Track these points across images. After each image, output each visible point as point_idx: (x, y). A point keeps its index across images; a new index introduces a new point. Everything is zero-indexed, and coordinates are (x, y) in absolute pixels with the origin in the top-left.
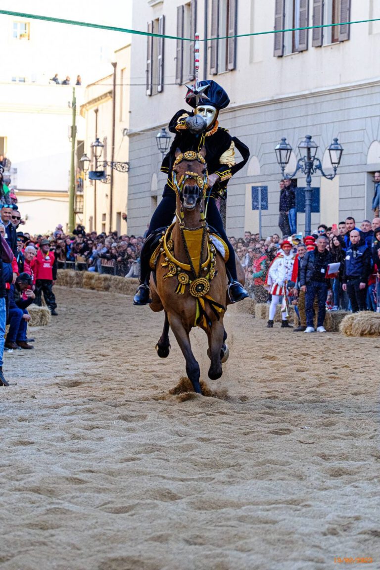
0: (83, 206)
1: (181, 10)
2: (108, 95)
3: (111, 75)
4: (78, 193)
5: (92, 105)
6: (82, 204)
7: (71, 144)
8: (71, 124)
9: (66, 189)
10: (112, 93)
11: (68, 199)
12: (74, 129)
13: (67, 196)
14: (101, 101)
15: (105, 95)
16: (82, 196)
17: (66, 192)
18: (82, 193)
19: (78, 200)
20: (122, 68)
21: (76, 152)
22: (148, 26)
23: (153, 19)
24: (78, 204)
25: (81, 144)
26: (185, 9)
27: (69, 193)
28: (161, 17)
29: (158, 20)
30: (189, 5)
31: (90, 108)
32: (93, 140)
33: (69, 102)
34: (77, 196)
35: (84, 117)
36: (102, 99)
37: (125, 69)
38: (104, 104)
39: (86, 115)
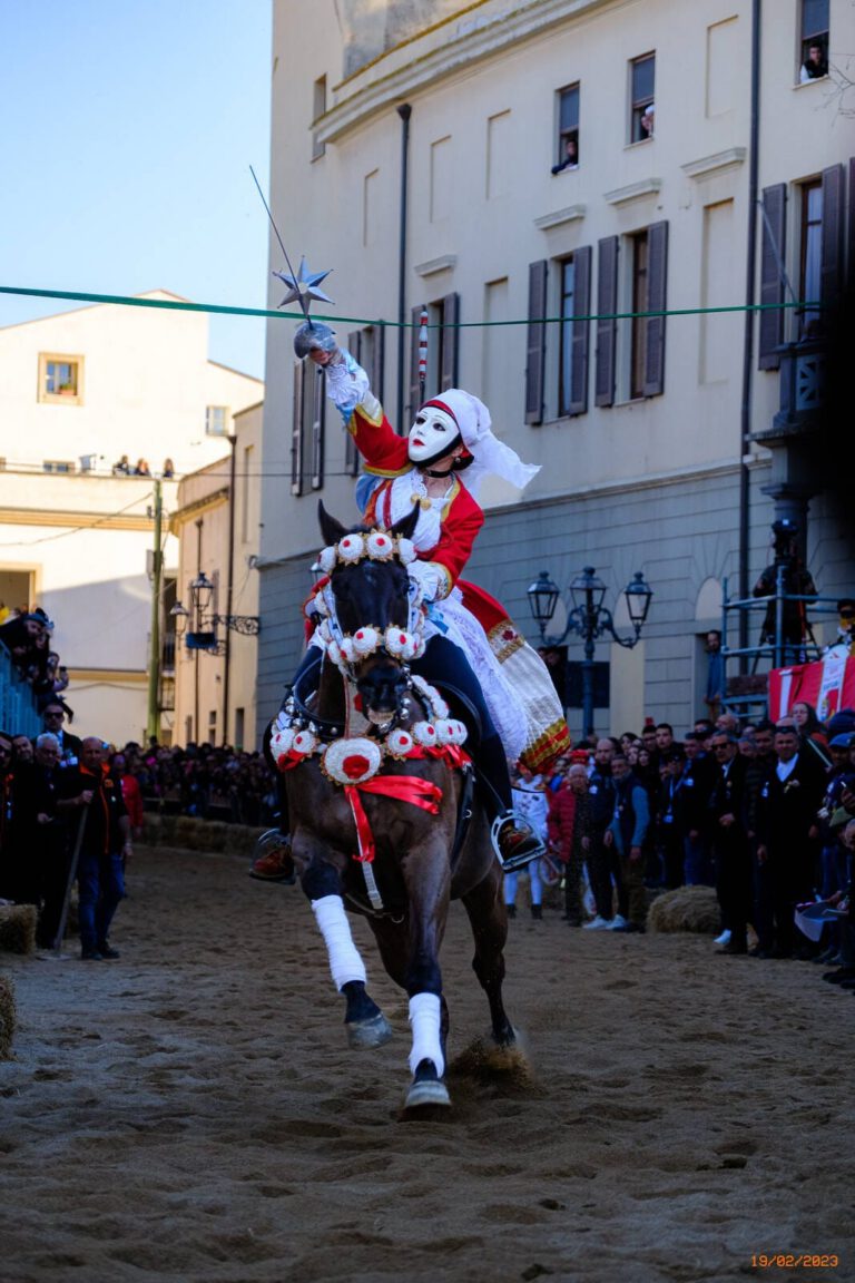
0: (174, 698)
1: (356, 340)
2: (221, 494)
3: (225, 460)
4: (166, 674)
5: (191, 514)
6: (171, 693)
7: (153, 583)
8: (153, 547)
9: (144, 667)
10: (229, 492)
11: (147, 686)
12: (157, 558)
13: (145, 680)
14: (209, 506)
15: (216, 495)
16: (172, 680)
17: (143, 672)
18: (172, 674)
19: (166, 686)
20: (247, 446)
21: (161, 599)
22: (296, 369)
24: (165, 693)
25: (171, 585)
26: (364, 339)
27: (148, 674)
30: (370, 331)
31: (189, 519)
32: (194, 576)
33: (149, 508)
34: (163, 680)
35: (177, 536)
36: (209, 502)
37: (252, 447)
38: (213, 512)
39: (181, 530)
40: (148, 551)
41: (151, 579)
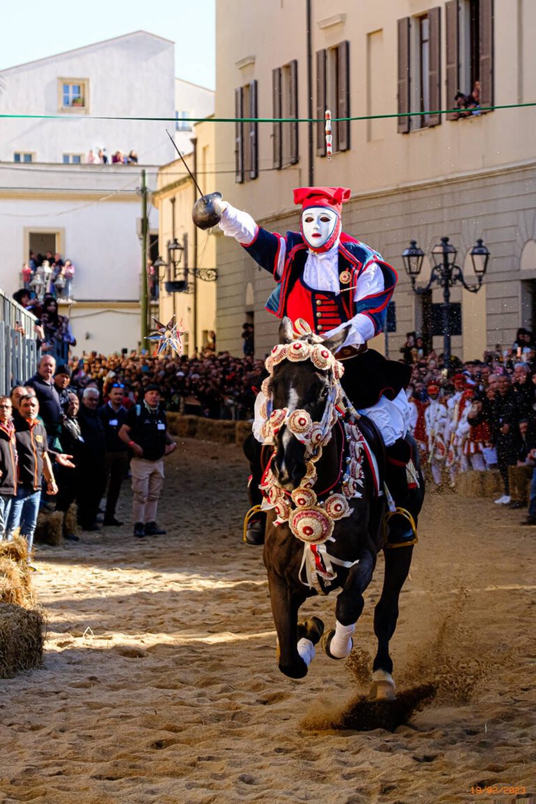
1: (278, 73)
2: (187, 180)
3: (190, 155)
4: (153, 302)
5: (167, 193)
6: (157, 316)
7: (142, 242)
8: (140, 215)
9: (137, 298)
10: (193, 177)
11: (140, 311)
12: (145, 222)
13: (139, 307)
14: (179, 188)
15: (184, 181)
16: (157, 306)
17: (137, 301)
18: (157, 303)
19: (153, 310)
20: (204, 145)
21: (148, 252)
22: (236, 94)
23: (242, 84)
24: (153, 315)
25: (155, 238)
26: (283, 73)
27: (141, 303)
28: (252, 83)
29: (248, 86)
30: (288, 67)
31: (165, 197)
32: (170, 238)
33: (138, 188)
34: (151, 306)
35: (157, 208)
36: (179, 185)
37: (208, 146)
38: (183, 192)
39: (160, 206)
40: (137, 219)
41: (141, 239)
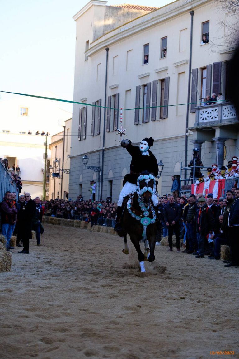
0: (49, 188)
1: (95, 104)
2: (62, 140)
3: (63, 132)
4: (47, 183)
7: (44, 161)
8: (45, 152)
9: (42, 181)
11: (43, 185)
12: (46, 155)
13: (42, 184)
14: (58, 143)
15: (60, 140)
16: (49, 184)
17: (42, 182)
18: (49, 183)
19: (47, 186)
21: (47, 164)
22: (80, 110)
23: (82, 107)
24: (47, 187)
25: (49, 161)
27: (43, 183)
29: (84, 108)
30: (98, 101)
31: (54, 146)
32: (55, 159)
33: (44, 143)
34: (47, 184)
35: (51, 149)
37: (69, 129)
38: (60, 144)
39: (52, 148)
